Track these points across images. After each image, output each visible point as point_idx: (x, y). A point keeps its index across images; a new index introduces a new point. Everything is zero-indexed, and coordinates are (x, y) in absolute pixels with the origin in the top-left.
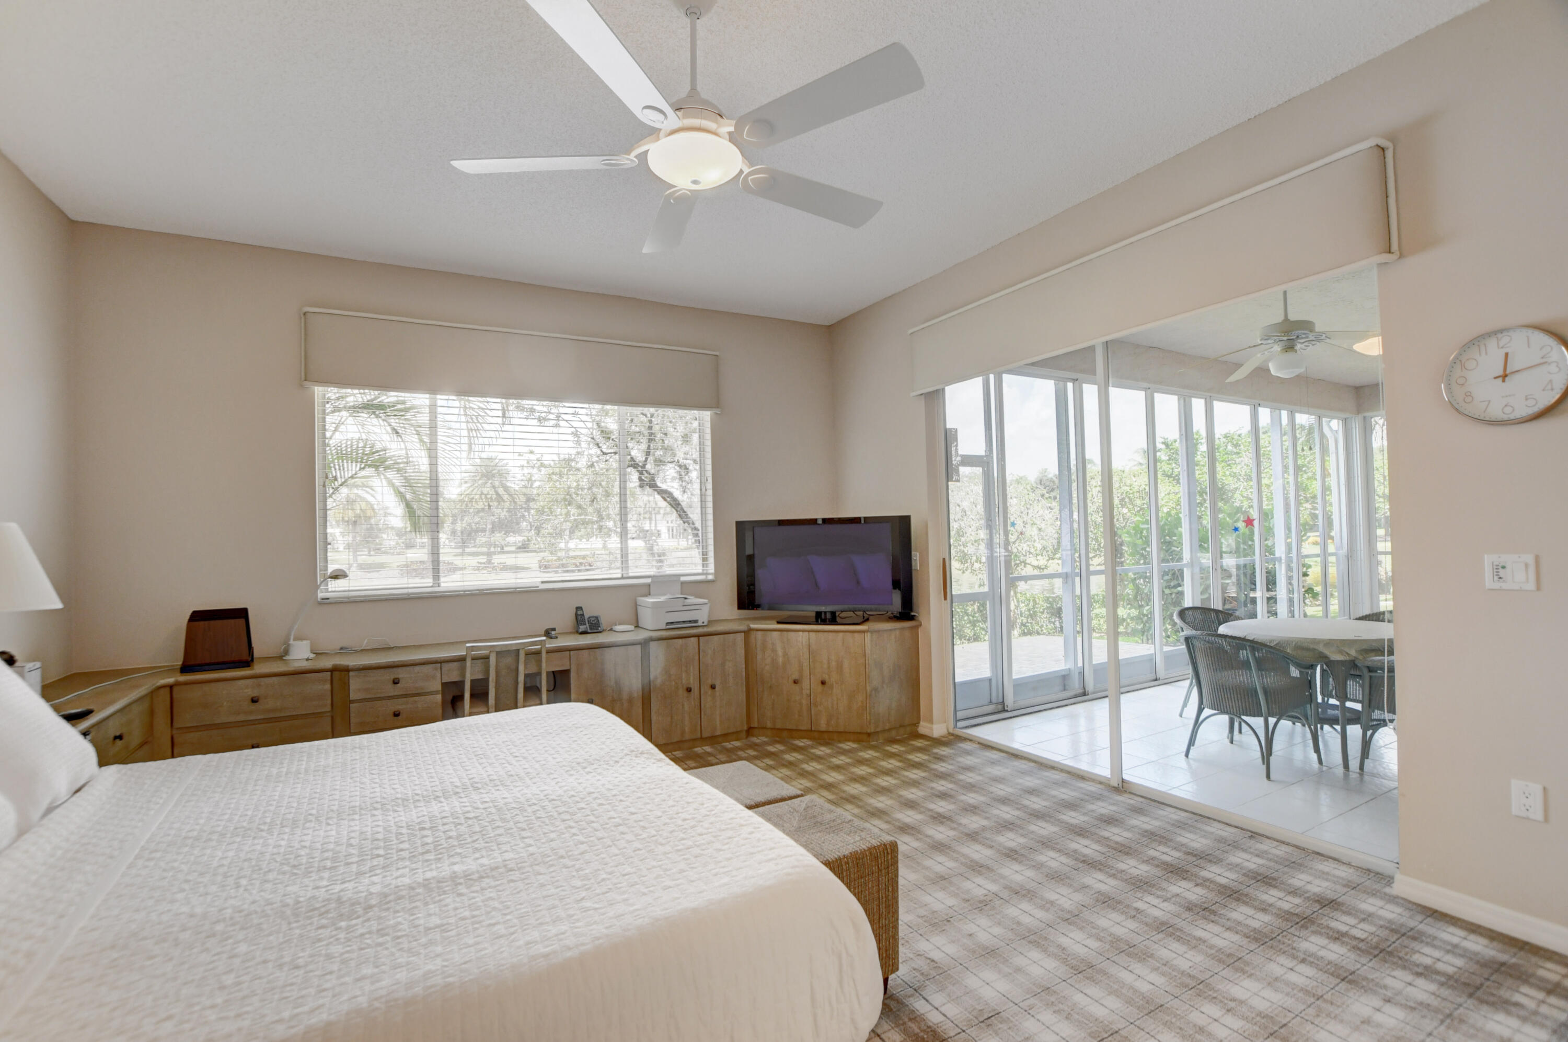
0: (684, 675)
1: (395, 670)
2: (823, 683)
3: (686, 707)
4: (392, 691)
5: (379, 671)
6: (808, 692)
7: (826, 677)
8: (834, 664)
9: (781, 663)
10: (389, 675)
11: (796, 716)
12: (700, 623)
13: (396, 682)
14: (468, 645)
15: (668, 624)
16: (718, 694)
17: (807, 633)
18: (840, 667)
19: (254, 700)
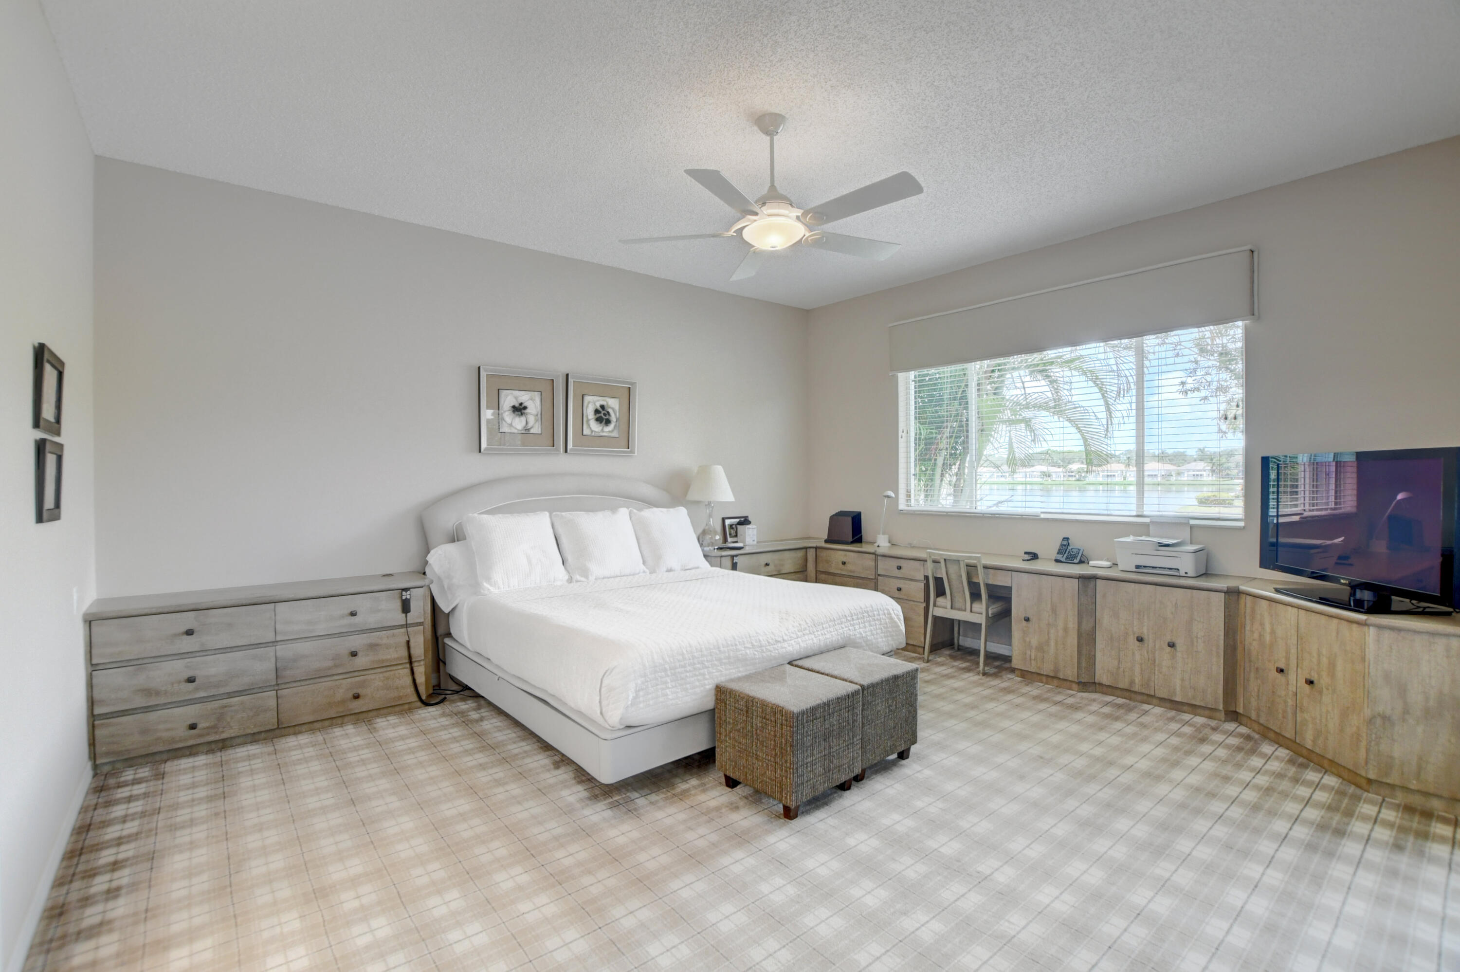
0: (1136, 622)
1: (899, 560)
2: (1310, 682)
3: (1138, 657)
4: (897, 573)
5: (890, 559)
6: (1294, 690)
7: (1315, 677)
8: (1325, 660)
9: (1268, 643)
10: (895, 563)
11: (1280, 716)
12: (1182, 573)
13: (899, 568)
14: (929, 551)
15: (1138, 567)
16: (1179, 655)
17: (1296, 610)
18: (1332, 665)
19: (844, 563)
